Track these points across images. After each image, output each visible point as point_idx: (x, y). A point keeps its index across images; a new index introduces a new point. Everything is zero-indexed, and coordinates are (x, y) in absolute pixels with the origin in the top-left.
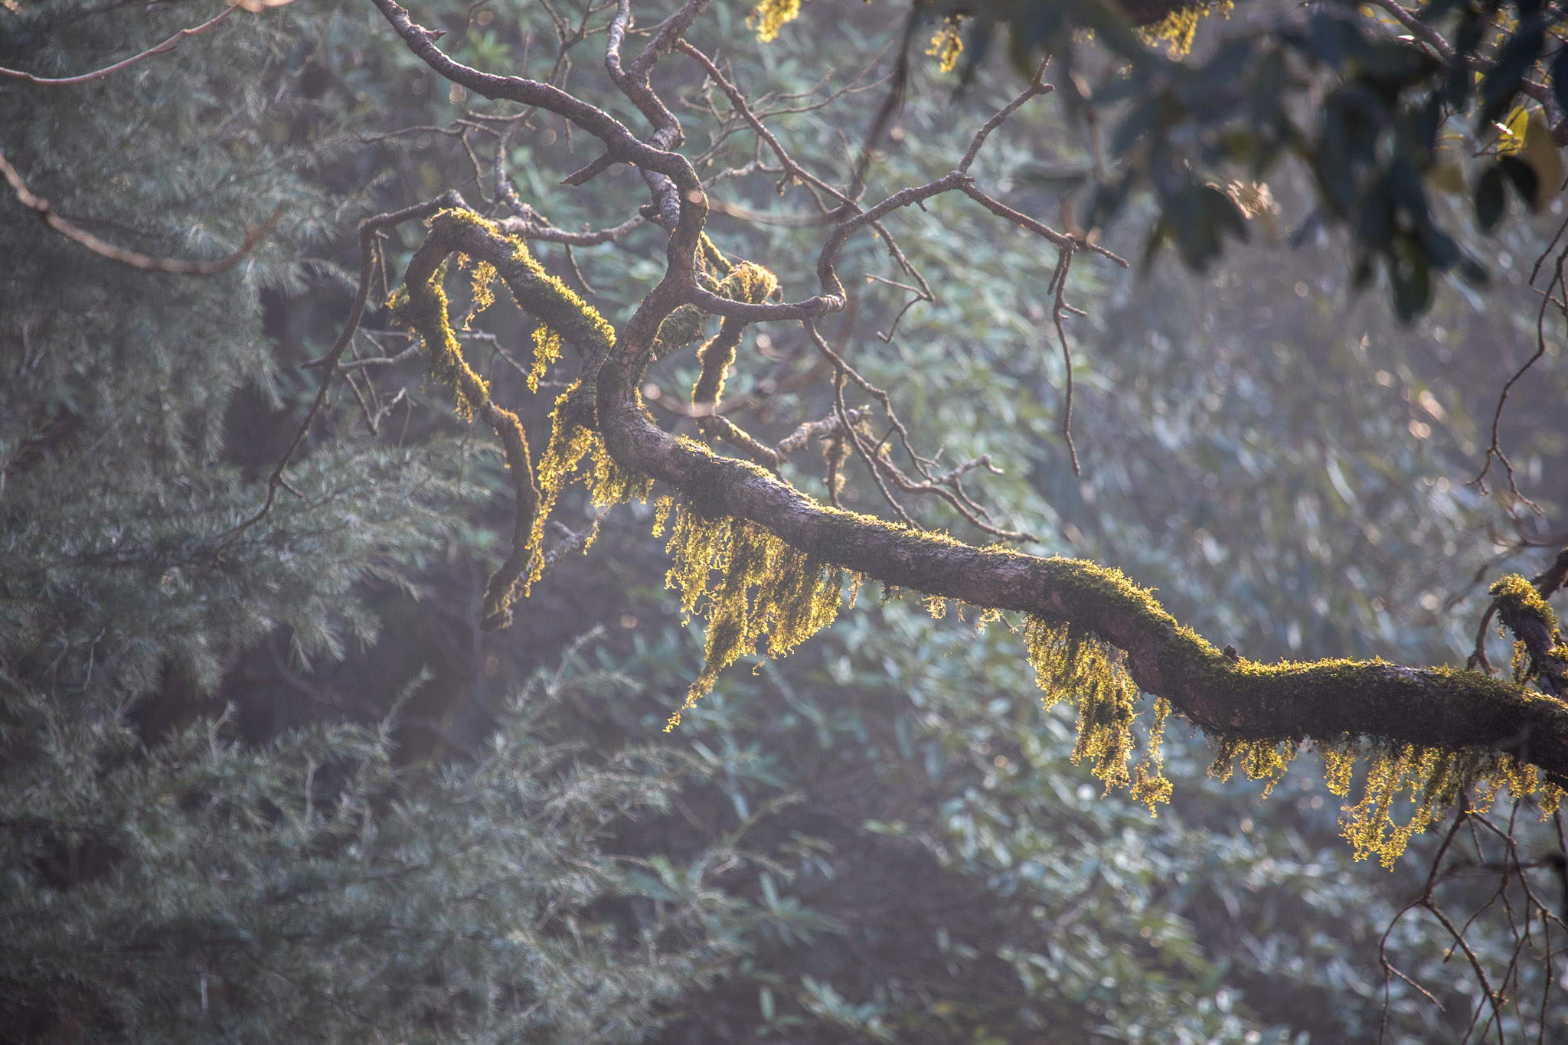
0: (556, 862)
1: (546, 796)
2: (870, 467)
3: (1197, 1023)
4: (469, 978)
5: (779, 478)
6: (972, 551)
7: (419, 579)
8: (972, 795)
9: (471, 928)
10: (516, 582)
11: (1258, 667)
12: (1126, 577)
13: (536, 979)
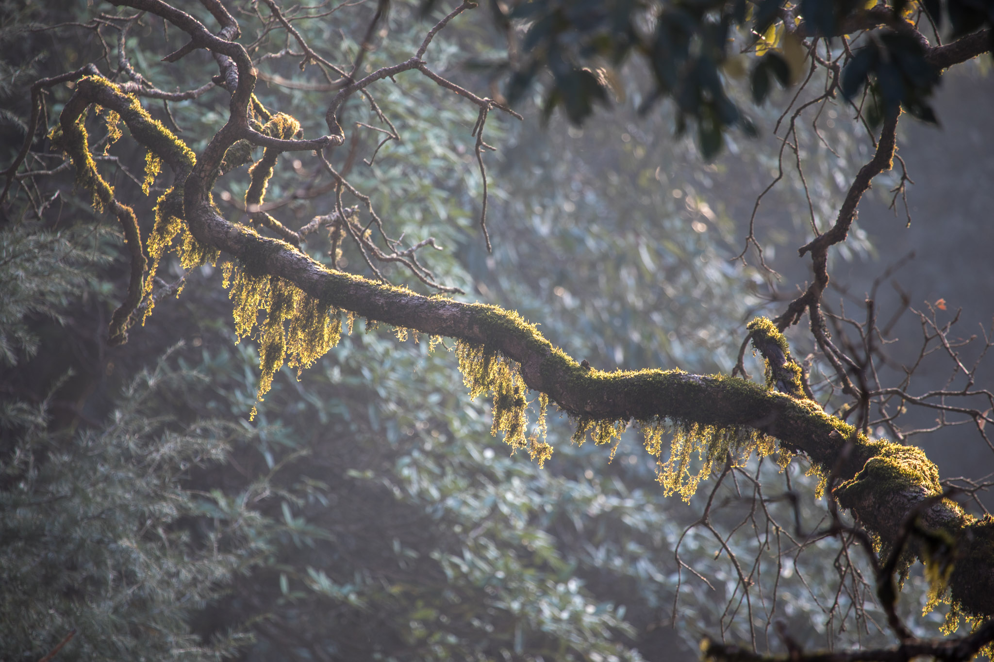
0: (152, 495)
1: (145, 453)
2: (358, 244)
3: (555, 600)
4: (95, 568)
5: (301, 251)
6: (423, 299)
7: (65, 313)
8: (416, 454)
9: (96, 536)
10: (130, 315)
11: (602, 374)
12: (520, 316)
13: (137, 570)
